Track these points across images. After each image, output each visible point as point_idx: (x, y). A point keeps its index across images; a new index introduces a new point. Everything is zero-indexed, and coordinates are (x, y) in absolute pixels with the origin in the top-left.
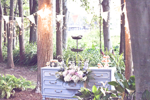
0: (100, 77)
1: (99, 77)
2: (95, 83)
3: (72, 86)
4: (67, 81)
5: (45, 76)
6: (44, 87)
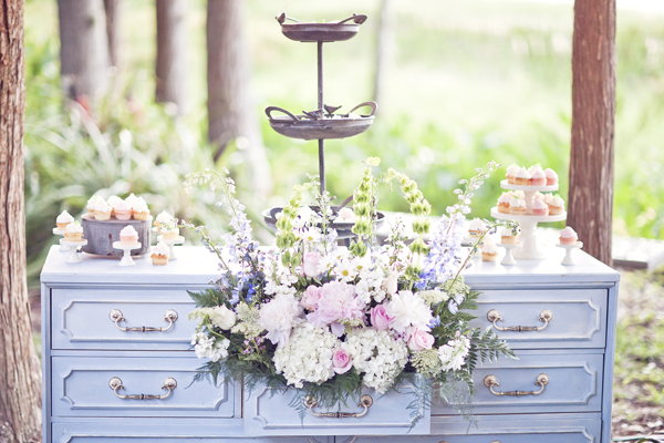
0: (535, 329)
1: (526, 330)
2: (493, 379)
3: (338, 415)
4: (310, 379)
5: (72, 341)
6: (65, 431)
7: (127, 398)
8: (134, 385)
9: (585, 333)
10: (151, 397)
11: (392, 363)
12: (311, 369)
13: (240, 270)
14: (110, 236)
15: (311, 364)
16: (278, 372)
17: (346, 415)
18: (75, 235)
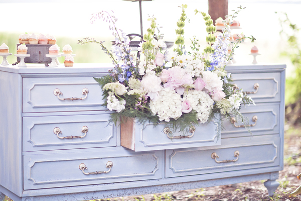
0: (253, 93)
1: (249, 93)
3: (181, 137)
5: (34, 108)
6: (31, 160)
7: (65, 138)
8: (67, 131)
9: (272, 94)
10: (76, 137)
11: (209, 106)
12: (174, 111)
13: (123, 64)
14: (40, 52)
15: (174, 109)
16: (155, 114)
17: (184, 137)
18: (24, 51)
